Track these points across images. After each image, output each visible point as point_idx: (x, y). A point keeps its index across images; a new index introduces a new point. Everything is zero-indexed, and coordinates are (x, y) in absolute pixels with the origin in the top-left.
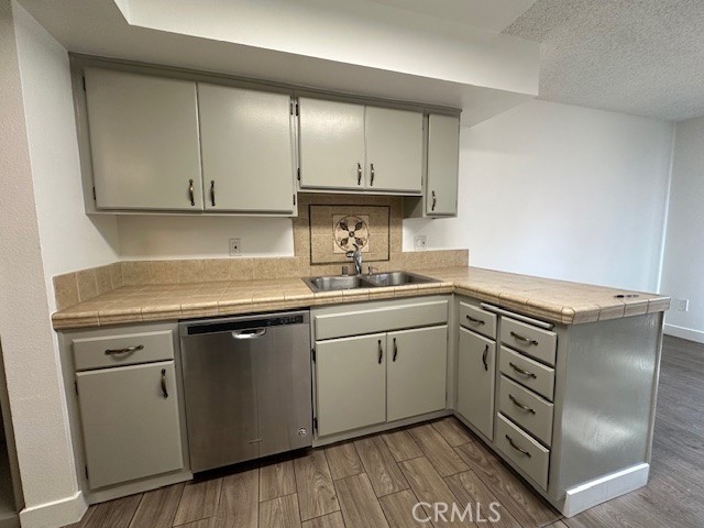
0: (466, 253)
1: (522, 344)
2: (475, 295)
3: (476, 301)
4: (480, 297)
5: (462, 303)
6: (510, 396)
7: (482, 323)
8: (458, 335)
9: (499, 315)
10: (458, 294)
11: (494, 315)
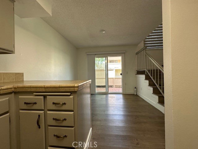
0: (22, 75)
1: (58, 106)
2: (29, 90)
3: (30, 93)
4: (33, 90)
5: (20, 97)
6: (54, 136)
7: (35, 103)
8: (18, 116)
9: (45, 97)
10: (17, 92)
11: (42, 97)
